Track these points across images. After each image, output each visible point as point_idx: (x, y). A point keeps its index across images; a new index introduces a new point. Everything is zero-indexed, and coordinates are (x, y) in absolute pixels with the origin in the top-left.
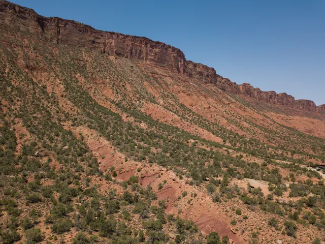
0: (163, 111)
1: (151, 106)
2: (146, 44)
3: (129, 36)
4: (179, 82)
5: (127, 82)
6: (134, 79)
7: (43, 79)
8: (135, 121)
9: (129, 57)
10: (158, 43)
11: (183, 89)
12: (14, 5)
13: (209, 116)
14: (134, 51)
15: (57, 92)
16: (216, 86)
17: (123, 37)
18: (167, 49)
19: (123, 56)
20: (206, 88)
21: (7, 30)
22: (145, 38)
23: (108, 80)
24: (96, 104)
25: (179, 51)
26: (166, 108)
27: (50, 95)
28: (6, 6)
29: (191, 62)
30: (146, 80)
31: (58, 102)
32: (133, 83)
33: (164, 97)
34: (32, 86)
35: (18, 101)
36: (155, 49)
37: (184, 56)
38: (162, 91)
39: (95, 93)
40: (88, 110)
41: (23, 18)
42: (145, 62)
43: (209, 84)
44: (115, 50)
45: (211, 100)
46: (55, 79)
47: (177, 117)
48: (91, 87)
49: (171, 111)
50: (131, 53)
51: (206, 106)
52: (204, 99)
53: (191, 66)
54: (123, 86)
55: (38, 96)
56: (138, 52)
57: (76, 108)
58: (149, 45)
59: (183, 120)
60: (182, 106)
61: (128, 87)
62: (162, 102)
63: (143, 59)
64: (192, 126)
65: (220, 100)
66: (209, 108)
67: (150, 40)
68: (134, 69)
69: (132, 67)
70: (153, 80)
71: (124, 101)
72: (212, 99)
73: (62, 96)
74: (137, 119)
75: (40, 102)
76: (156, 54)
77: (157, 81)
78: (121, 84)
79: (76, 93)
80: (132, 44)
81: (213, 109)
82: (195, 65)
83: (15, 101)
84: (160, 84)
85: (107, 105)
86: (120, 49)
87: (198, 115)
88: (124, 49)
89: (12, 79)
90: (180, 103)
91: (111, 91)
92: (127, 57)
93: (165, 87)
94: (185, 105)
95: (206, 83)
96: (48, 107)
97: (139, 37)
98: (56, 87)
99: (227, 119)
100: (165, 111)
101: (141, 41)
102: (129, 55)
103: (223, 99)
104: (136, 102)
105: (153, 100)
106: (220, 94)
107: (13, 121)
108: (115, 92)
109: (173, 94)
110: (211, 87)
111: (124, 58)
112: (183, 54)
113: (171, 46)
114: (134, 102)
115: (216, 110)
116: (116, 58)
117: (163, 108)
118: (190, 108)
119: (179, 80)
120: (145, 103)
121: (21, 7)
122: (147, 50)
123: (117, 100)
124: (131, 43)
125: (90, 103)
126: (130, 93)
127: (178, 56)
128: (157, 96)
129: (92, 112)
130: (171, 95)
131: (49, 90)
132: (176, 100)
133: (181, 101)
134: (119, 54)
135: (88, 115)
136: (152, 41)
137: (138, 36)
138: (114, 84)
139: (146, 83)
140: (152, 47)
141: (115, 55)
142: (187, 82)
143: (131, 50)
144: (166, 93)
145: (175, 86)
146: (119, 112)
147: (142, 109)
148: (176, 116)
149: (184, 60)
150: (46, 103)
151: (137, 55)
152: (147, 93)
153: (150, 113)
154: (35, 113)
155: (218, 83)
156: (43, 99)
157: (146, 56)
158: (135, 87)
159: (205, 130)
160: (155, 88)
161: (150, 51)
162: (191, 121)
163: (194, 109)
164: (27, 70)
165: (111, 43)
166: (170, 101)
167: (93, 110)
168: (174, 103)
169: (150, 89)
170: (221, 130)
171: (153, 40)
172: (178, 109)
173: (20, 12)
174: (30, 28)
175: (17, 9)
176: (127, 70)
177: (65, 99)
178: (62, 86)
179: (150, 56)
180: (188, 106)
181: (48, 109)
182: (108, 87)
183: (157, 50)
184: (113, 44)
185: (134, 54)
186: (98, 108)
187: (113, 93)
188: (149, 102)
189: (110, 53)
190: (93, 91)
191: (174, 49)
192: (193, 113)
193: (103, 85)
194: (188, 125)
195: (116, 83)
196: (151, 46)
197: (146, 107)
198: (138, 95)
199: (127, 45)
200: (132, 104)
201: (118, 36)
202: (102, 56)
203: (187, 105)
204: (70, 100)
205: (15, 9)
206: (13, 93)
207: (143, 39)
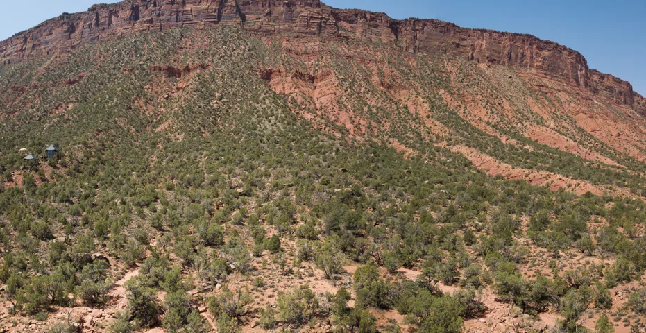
0: (554, 136)
1: (538, 129)
2: (531, 44)
3: (506, 33)
4: (578, 99)
5: (504, 99)
6: (515, 95)
7: (402, 98)
8: (518, 143)
9: (506, 64)
10: (548, 43)
11: (583, 109)
12: (365, 12)
13: (617, 145)
14: (513, 55)
15: (421, 112)
16: (633, 108)
17: (498, 35)
18: (561, 52)
19: (499, 62)
20: (618, 110)
21: (358, 45)
22: (529, 36)
23: (479, 97)
24: (469, 125)
25: (579, 55)
26: (559, 132)
27: (414, 116)
28: (356, 15)
29: (597, 71)
30: (531, 96)
31: (424, 123)
32: (513, 99)
33: (555, 118)
34: (395, 106)
35: (386, 122)
36: (543, 52)
37: (585, 62)
38: (553, 111)
39: (465, 113)
40: (461, 131)
41: (374, 27)
42: (529, 71)
43: (622, 106)
44: (487, 55)
45: (622, 126)
46: (417, 97)
47: (573, 143)
48: (460, 106)
49: (566, 136)
50: (510, 58)
51: (615, 133)
52: (612, 123)
53: (596, 78)
54: (499, 104)
55: (403, 116)
56: (520, 56)
57: (446, 129)
58: (535, 46)
59: (581, 147)
60: (581, 130)
61: (506, 105)
62: (552, 125)
63: (526, 66)
64: (592, 154)
65: (635, 127)
66: (619, 135)
67: (536, 39)
68: (514, 80)
69: (510, 77)
70: (541, 95)
71: (501, 123)
72: (625, 125)
73: (428, 117)
74: (519, 142)
75: (407, 123)
76: (545, 59)
77: (546, 98)
78: (496, 101)
79: (444, 112)
80: (511, 45)
81: (623, 137)
82: (602, 77)
83: (383, 122)
84: (550, 101)
85: (482, 127)
86: (494, 53)
87: (601, 143)
88: (499, 53)
89: (367, 98)
90: (578, 126)
91: (484, 111)
92: (503, 64)
93: (557, 105)
94: (586, 130)
95: (618, 103)
96: (417, 128)
97: (521, 35)
98: (419, 106)
99: (640, 148)
100: (556, 135)
101: (524, 41)
102: (506, 60)
103: (640, 127)
104: (517, 124)
105: (540, 122)
106: (638, 119)
107: (387, 141)
108: (489, 111)
109: (569, 115)
110: (626, 109)
111: (499, 66)
112: (584, 59)
113: (568, 47)
114: (515, 125)
115: (628, 138)
116: (489, 66)
117: (553, 132)
118: (593, 133)
119: (578, 97)
120: (529, 126)
121: (373, 13)
122: (532, 53)
123: (493, 122)
124: (509, 43)
125: (462, 123)
126: (508, 114)
127: (577, 61)
128: (545, 117)
129: (466, 133)
130: (565, 117)
131: (412, 109)
132: (573, 122)
133: (580, 124)
134: (492, 61)
135: (462, 135)
136: (539, 40)
137: (520, 33)
138: (488, 101)
139: (530, 100)
140: (540, 48)
141: (487, 61)
142: (590, 99)
143: (510, 53)
144: (558, 113)
145: (572, 105)
146: (498, 135)
147: (525, 134)
148: (571, 142)
149: (587, 67)
150: (413, 124)
151: (519, 61)
152: (532, 113)
153: (536, 139)
154: (407, 133)
155: (636, 104)
156: (409, 119)
157: (532, 62)
158: (516, 105)
159: (608, 159)
160: (543, 106)
161: (537, 53)
162: (591, 147)
163: (597, 135)
164: (382, 88)
165: (482, 45)
166: (564, 124)
167: (467, 131)
168: (570, 127)
169: (536, 107)
170: (629, 160)
171: (541, 39)
172: (575, 133)
173: (372, 19)
174: (383, 37)
175: (368, 16)
176: (504, 82)
177: (432, 120)
178: (425, 105)
179: (537, 61)
180: (589, 132)
181: (417, 130)
182: (480, 105)
183: (547, 53)
184: (484, 46)
185: (513, 60)
186: (472, 129)
187: (487, 113)
188: (535, 124)
189: (480, 59)
190: (462, 111)
191: (571, 52)
192: (595, 139)
193: (473, 103)
194: (586, 153)
195: (490, 101)
196: (537, 47)
197: (530, 130)
198: (519, 116)
199: (504, 47)
200: (513, 127)
201: (491, 34)
202: (470, 65)
203: (588, 130)
204: (438, 120)
205: (366, 18)
206: (379, 114)
207: (526, 38)
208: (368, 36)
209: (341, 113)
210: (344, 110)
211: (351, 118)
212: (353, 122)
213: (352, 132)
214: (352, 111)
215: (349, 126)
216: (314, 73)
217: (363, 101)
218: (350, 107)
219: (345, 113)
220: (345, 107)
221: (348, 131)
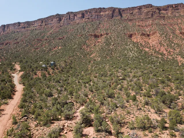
208: (174, 14)
209: (161, 47)
210: (163, 46)
211: (166, 49)
212: (167, 51)
213: (166, 54)
214: (166, 46)
215: (165, 52)
216: (149, 33)
217: (171, 42)
218: (165, 45)
219: (163, 47)
220: (163, 45)
221: (165, 54)
